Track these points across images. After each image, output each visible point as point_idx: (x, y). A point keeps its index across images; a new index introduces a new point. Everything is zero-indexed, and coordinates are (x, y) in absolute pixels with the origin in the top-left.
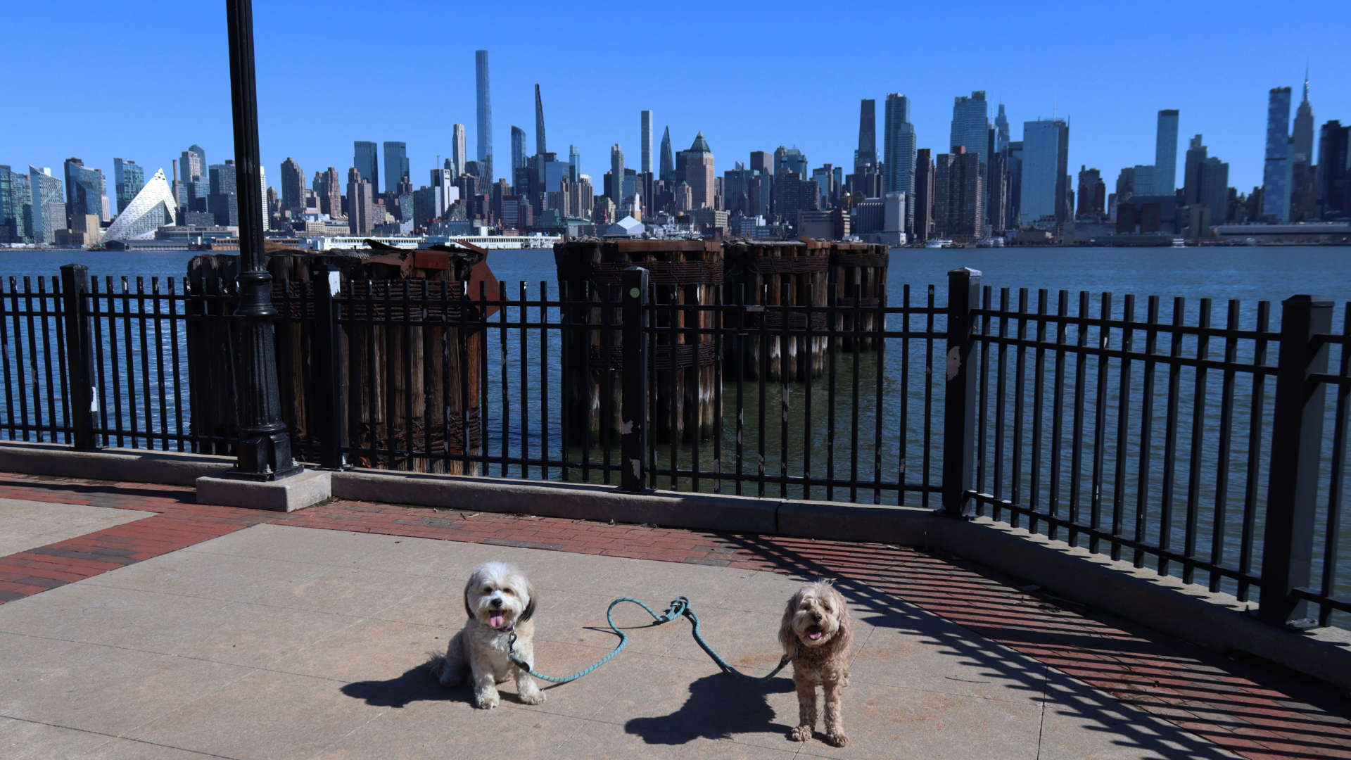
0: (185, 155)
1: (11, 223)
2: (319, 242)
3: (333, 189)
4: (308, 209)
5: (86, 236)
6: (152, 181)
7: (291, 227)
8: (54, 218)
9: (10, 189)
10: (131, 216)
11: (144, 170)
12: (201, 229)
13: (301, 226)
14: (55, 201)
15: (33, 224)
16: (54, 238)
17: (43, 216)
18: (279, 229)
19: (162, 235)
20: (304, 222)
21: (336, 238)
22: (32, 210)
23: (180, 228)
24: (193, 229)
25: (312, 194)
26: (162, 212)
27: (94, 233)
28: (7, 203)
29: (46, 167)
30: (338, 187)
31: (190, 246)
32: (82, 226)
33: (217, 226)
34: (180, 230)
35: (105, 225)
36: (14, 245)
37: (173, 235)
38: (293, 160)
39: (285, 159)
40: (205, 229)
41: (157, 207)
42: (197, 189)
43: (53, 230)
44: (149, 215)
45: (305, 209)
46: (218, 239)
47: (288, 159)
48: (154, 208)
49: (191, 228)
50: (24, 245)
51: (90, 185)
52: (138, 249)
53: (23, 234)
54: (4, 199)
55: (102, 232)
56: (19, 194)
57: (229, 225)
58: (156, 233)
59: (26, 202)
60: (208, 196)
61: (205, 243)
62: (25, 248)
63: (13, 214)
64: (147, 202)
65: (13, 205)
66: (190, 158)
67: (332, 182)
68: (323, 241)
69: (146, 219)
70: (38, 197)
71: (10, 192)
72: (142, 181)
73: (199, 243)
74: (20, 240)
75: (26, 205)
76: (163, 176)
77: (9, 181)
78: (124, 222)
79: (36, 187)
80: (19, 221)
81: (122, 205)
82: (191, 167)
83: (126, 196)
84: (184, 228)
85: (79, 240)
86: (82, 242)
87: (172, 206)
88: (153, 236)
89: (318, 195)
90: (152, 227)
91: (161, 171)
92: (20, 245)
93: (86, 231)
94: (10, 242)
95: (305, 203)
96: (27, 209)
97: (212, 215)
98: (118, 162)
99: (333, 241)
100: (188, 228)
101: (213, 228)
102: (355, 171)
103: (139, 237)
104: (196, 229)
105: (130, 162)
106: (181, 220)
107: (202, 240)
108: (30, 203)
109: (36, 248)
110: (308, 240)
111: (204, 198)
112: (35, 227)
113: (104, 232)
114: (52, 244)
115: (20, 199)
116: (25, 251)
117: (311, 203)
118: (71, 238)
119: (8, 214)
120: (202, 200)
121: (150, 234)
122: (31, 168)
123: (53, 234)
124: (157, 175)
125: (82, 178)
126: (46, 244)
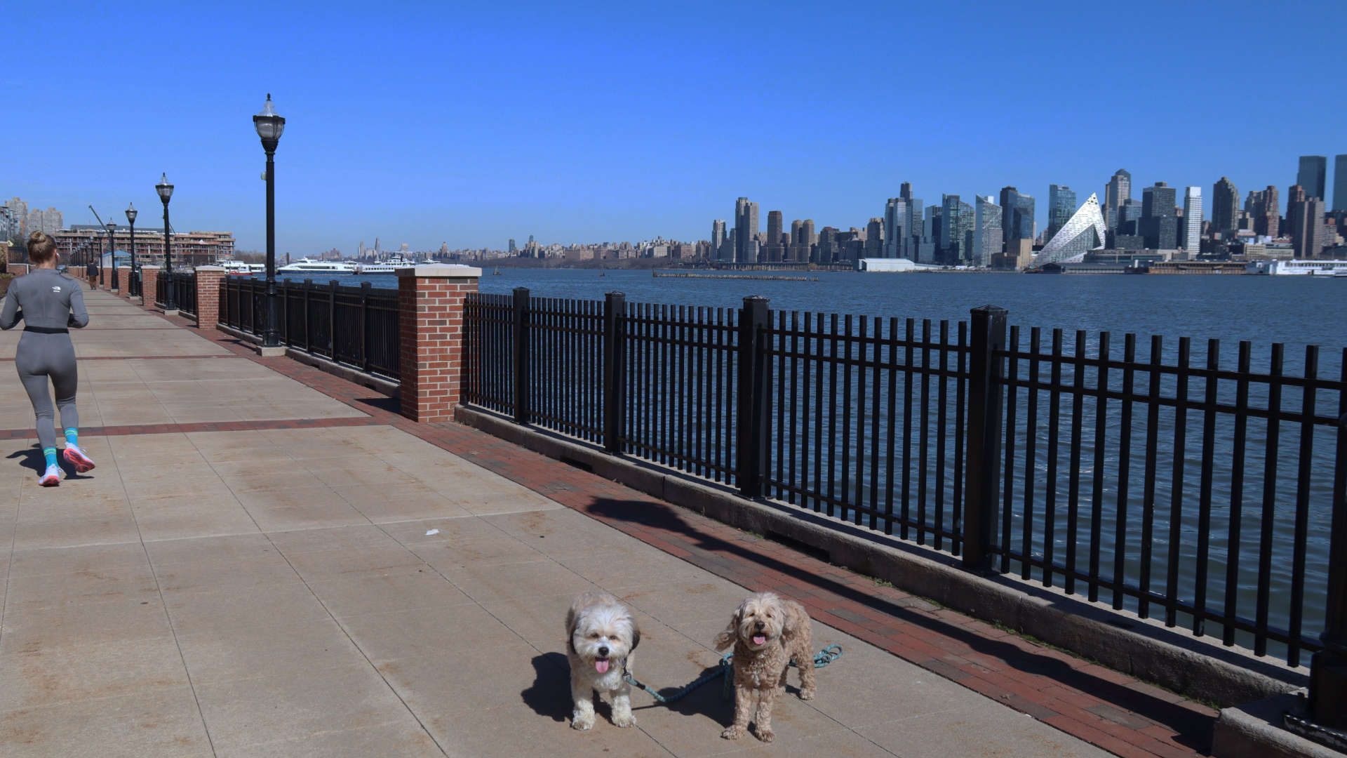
0: (1114, 179)
1: (955, 247)
2: (1271, 266)
3: (1272, 209)
4: (1241, 231)
5: (1019, 259)
6: (1086, 205)
7: (1228, 250)
8: (993, 242)
9: (957, 217)
10: (1062, 240)
11: (1077, 196)
12: (1130, 252)
13: (1239, 248)
14: (995, 227)
15: (973, 248)
16: (990, 260)
17: (983, 241)
18: (1213, 252)
19: (1091, 258)
20: (1242, 245)
21: (1291, 262)
22: (973, 235)
23: (1110, 251)
24: (1123, 252)
25: (1244, 214)
26: (1091, 236)
27: (1026, 256)
28: (953, 229)
29: (990, 195)
30: (1276, 206)
31: (1126, 269)
32: (1017, 250)
33: (1147, 249)
34: (1109, 253)
35: (1037, 248)
36: (958, 267)
37: (1102, 258)
38: (1228, 180)
39: (1219, 179)
40: (1135, 252)
41: (1087, 230)
42: (1128, 212)
43: (990, 254)
44: (1079, 238)
45: (1237, 231)
46: (1156, 263)
47: (1223, 179)
48: (1084, 232)
49: (1120, 251)
50: (966, 267)
51: (1026, 211)
52: (1073, 271)
53: (964, 257)
54: (951, 226)
55: (1034, 255)
56: (964, 221)
57: (1158, 248)
58: (1085, 256)
59: (969, 228)
60: (1140, 218)
61: (1142, 266)
62: (967, 270)
63: (957, 239)
64: (1078, 226)
65: (958, 232)
66: (1120, 182)
67: (1270, 201)
68: (1275, 265)
69: (1076, 243)
70: (980, 222)
71: (957, 219)
72: (1074, 206)
73: (1136, 266)
74: (961, 263)
75: (969, 230)
76: (1096, 201)
77: (957, 210)
78: (1055, 245)
79: (980, 214)
80: (962, 246)
81: (1053, 229)
82: (1120, 191)
83: (1057, 221)
84: (1114, 251)
85: (1012, 263)
86: (1015, 265)
87: (1101, 229)
88: (1082, 259)
89: (1251, 216)
90: (1081, 250)
91: (1094, 195)
92: (963, 267)
93: (1019, 255)
94: (954, 265)
95: (1236, 224)
96: (969, 234)
97: (1142, 238)
98: (1053, 189)
99: (1287, 265)
100: (1117, 252)
101: (1142, 251)
102: (1300, 189)
103: (1067, 260)
104: (1126, 252)
105: (1063, 188)
106: (1110, 243)
107: (1139, 263)
108: (972, 229)
109: (976, 270)
110: (1258, 264)
111: (1134, 221)
112: (974, 250)
113: (1036, 255)
114: (988, 266)
115: (964, 225)
116: (965, 273)
117: (1243, 224)
118: (1004, 261)
119: (953, 239)
120: (1133, 223)
121: (1080, 257)
122: (977, 197)
123: (990, 257)
124: (1090, 199)
125: (1020, 205)
126: (983, 266)
